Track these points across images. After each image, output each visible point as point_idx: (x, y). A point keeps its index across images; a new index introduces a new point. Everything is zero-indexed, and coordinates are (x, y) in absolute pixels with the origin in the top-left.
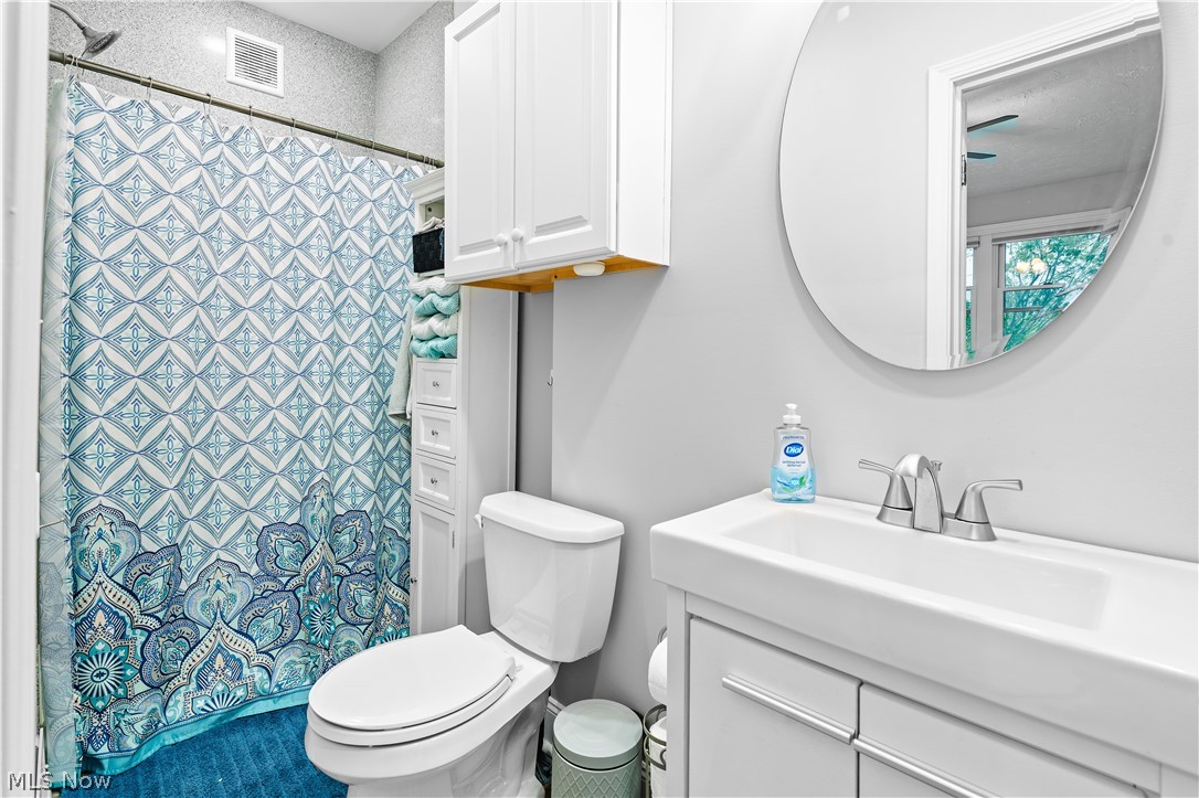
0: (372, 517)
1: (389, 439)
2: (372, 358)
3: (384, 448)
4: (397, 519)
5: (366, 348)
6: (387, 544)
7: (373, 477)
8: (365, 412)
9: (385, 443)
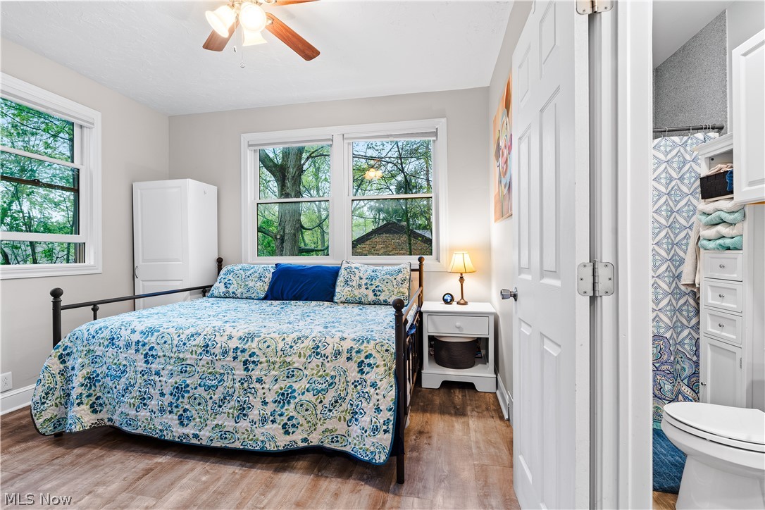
0: (671, 342)
1: (680, 299)
2: (668, 251)
3: (677, 303)
4: (686, 346)
5: (664, 246)
6: (679, 359)
7: (671, 318)
8: (665, 281)
9: (677, 300)
